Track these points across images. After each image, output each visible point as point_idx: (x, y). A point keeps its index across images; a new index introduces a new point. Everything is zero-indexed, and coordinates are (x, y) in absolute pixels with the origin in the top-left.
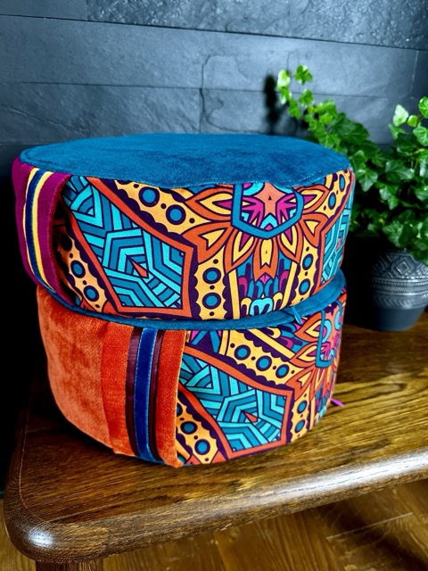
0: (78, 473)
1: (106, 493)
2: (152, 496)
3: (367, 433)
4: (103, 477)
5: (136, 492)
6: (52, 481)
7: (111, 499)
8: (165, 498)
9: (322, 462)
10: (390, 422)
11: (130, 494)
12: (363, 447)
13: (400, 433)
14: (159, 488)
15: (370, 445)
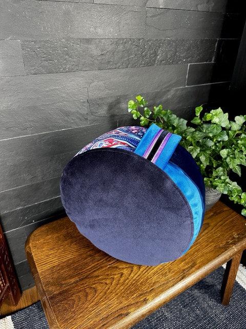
0: (81, 313)
1: (98, 319)
2: (116, 316)
3: (187, 261)
4: (93, 312)
5: (109, 315)
6: (72, 320)
7: (101, 322)
8: (121, 315)
9: (174, 280)
10: (194, 253)
11: (107, 317)
12: (187, 268)
13: (199, 258)
14: (117, 311)
15: (189, 267)
